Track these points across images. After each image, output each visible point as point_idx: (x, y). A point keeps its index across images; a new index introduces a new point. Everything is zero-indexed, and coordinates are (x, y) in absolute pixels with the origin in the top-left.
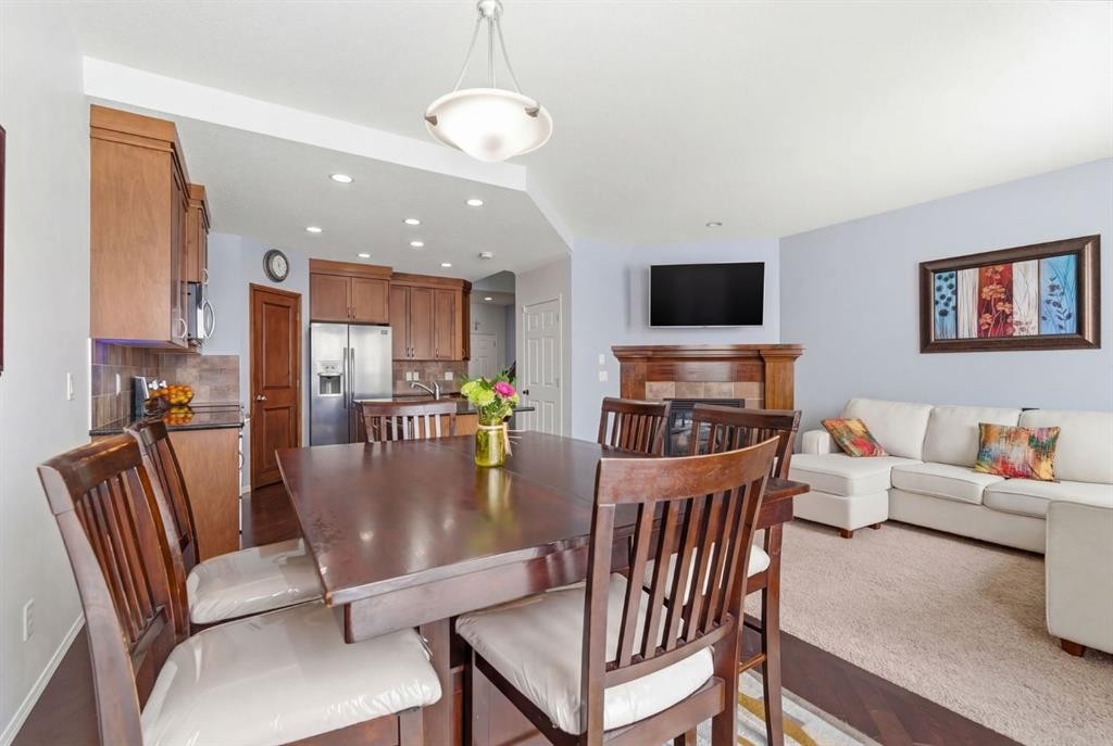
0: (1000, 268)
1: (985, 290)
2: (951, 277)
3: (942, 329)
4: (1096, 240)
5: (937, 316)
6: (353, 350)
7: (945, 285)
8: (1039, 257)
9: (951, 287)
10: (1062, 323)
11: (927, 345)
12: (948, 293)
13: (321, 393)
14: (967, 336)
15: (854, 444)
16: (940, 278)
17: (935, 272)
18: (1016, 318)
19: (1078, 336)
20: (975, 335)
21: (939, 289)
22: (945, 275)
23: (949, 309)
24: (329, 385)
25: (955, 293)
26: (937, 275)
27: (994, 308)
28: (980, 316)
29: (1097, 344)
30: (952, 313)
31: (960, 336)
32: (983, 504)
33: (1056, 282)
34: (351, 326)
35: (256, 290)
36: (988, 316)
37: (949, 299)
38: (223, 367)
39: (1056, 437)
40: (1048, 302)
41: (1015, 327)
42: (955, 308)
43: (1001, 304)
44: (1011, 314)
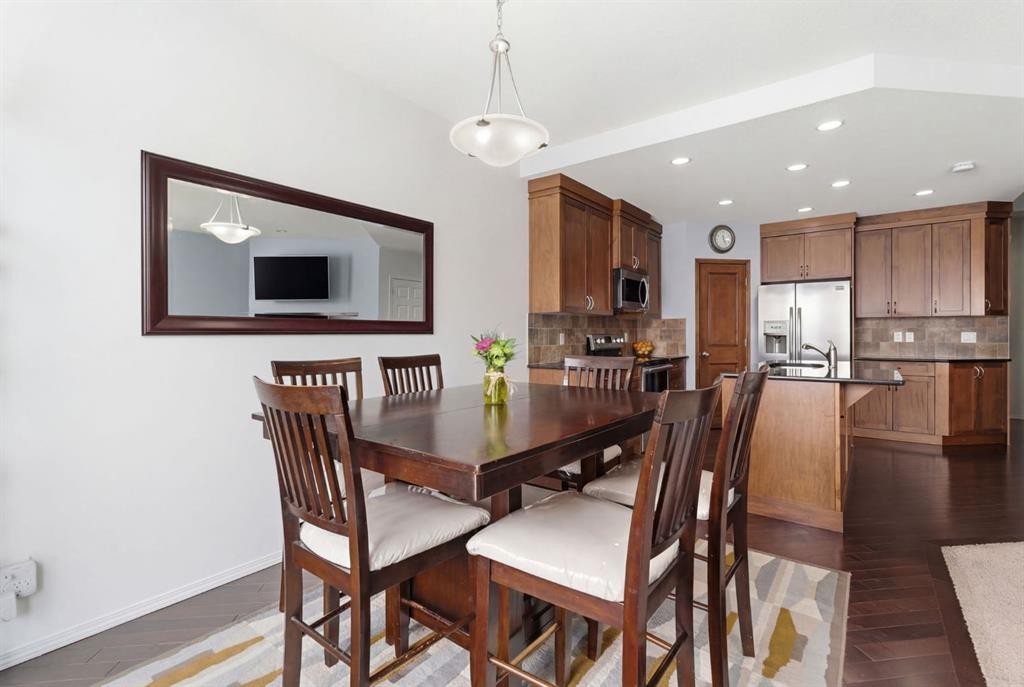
6: (800, 310)
13: (767, 352)
24: (777, 346)
34: (798, 285)
35: (701, 264)
38: (675, 328)
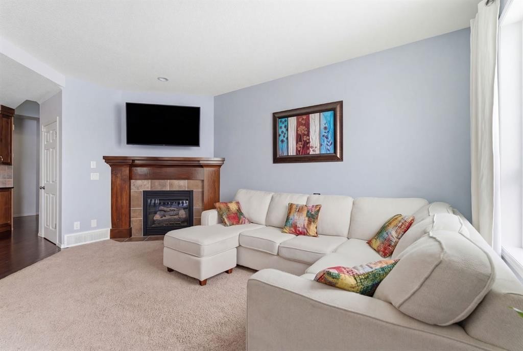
0: (304, 117)
1: (299, 129)
2: (285, 121)
3: (281, 150)
4: (341, 103)
5: (280, 143)
7: (283, 125)
8: (320, 111)
9: (285, 127)
10: (329, 148)
11: (277, 159)
12: (284, 130)
14: (292, 154)
15: (228, 218)
16: (281, 121)
17: (280, 118)
18: (311, 144)
19: (334, 154)
20: (295, 154)
21: (281, 127)
22: (283, 120)
23: (285, 139)
25: (287, 130)
26: (280, 120)
27: (303, 139)
28: (297, 143)
29: (341, 159)
30: (286, 141)
31: (289, 155)
32: (278, 255)
33: (326, 125)
36: (300, 143)
37: (285, 134)
39: (318, 211)
40: (323, 136)
41: (311, 149)
42: (287, 138)
43: (305, 137)
44: (309, 142)
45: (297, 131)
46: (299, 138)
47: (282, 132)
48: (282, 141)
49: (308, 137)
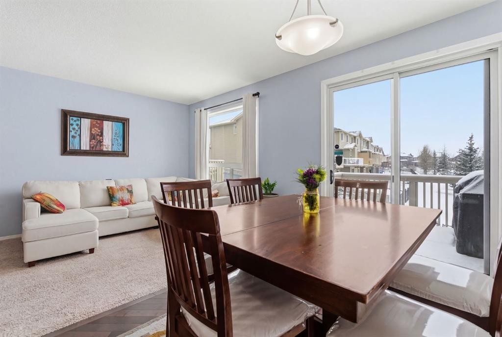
0: (99, 122)
1: (93, 129)
2: (78, 120)
3: (73, 144)
5: (71, 138)
7: (75, 123)
9: (77, 125)
10: (118, 147)
11: (65, 151)
12: (77, 128)
14: (85, 149)
16: (72, 119)
17: (70, 116)
18: (104, 143)
19: (123, 152)
20: (88, 148)
21: (72, 125)
22: (75, 118)
23: (77, 135)
25: (80, 128)
27: (96, 138)
28: (90, 141)
30: (78, 137)
31: (82, 149)
33: (117, 132)
36: (93, 141)
37: (77, 131)
40: (115, 139)
41: (104, 147)
42: (80, 136)
43: (98, 137)
44: (103, 141)
45: (91, 131)
46: (92, 137)
47: (74, 129)
48: (73, 137)
49: (101, 138)
